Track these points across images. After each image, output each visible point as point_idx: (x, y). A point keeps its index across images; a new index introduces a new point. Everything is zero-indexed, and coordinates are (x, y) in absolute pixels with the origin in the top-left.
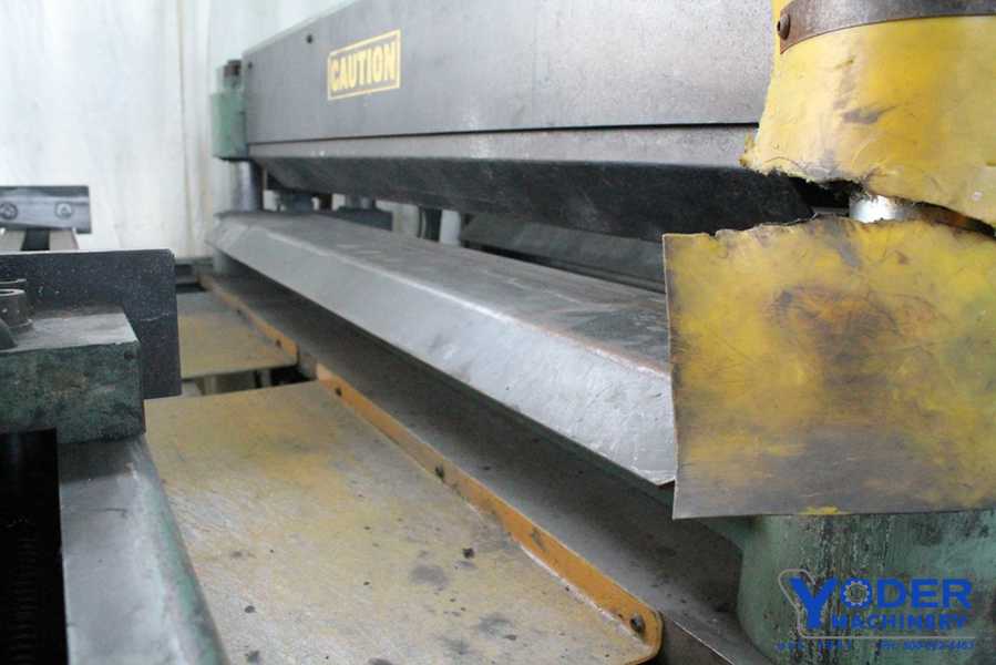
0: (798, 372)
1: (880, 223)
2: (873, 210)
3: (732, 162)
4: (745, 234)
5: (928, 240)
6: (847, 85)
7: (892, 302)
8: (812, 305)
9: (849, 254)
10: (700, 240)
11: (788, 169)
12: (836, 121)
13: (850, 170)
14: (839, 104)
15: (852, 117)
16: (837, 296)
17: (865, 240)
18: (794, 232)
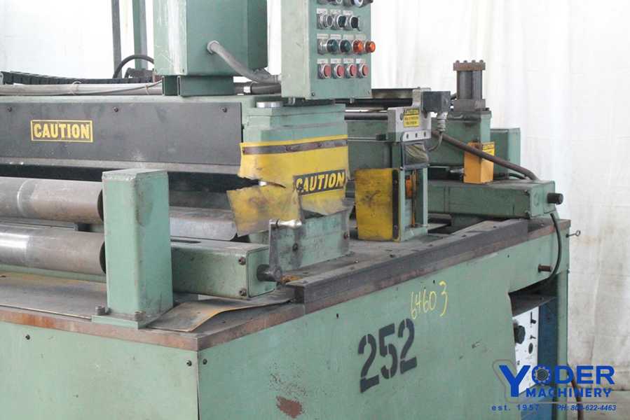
0: (254, 211)
1: (264, 186)
2: (262, 183)
3: (233, 172)
4: (241, 190)
5: (271, 188)
6: (256, 164)
7: (267, 198)
8: (254, 200)
9: (260, 191)
10: (233, 191)
11: (247, 177)
12: (255, 169)
13: (258, 177)
14: (255, 167)
15: (258, 169)
16: (258, 198)
17: (261, 189)
18: (250, 188)
